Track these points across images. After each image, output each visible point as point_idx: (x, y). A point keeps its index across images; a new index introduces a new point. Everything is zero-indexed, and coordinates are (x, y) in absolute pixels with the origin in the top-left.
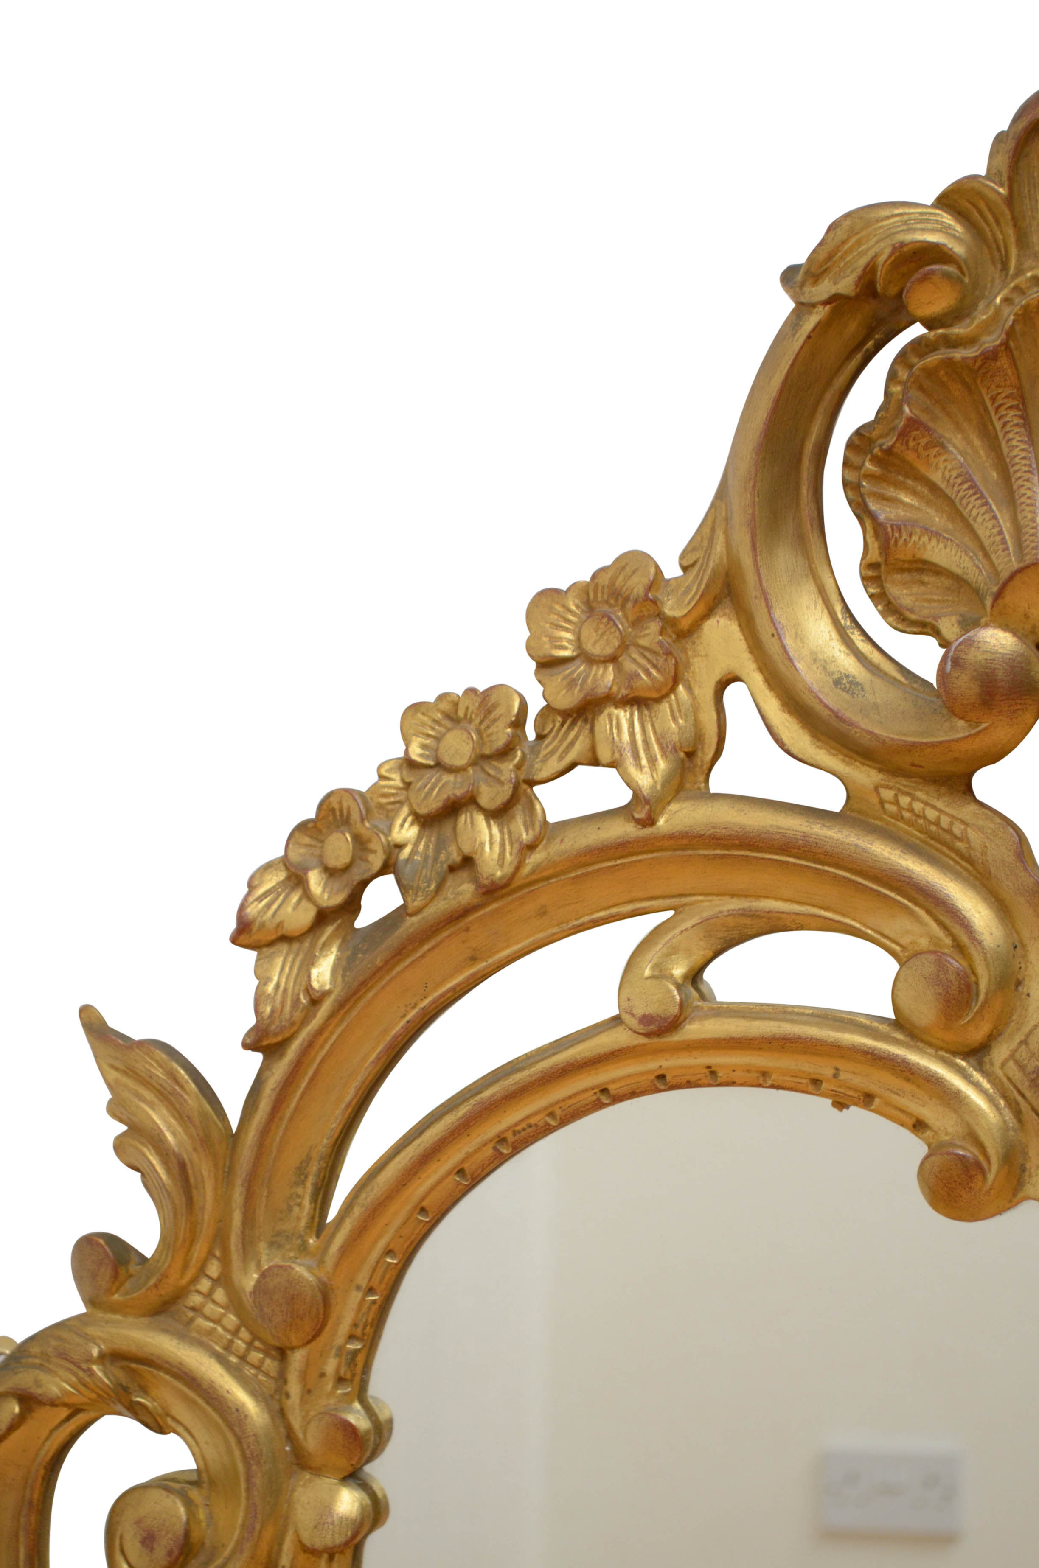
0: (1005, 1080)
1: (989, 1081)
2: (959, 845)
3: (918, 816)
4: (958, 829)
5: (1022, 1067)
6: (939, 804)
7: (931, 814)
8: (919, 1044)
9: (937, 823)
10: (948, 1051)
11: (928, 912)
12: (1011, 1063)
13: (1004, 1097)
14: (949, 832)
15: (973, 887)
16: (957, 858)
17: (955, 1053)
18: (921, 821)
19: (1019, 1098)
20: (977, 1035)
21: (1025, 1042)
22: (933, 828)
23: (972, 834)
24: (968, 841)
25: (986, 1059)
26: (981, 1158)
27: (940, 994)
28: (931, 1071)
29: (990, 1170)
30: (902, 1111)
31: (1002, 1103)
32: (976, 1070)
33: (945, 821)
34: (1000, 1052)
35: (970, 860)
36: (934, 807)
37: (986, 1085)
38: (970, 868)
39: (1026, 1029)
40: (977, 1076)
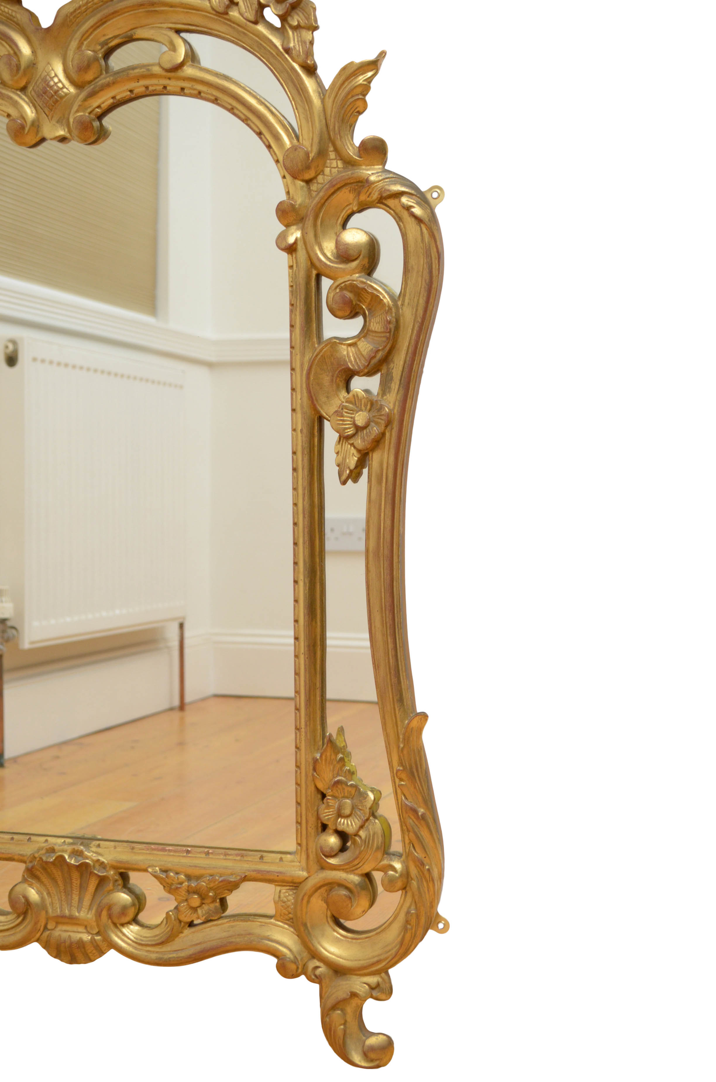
0: (31, 96)
1: (27, 98)
2: (15, 20)
3: (3, 11)
4: (14, 14)
5: (35, 91)
6: (8, 6)
7: (6, 10)
8: (7, 88)
9: (8, 13)
10: (15, 89)
11: (6, 42)
12: (32, 91)
13: (32, 103)
14: (12, 15)
15: (20, 34)
16: (15, 25)
17: (17, 90)
18: (4, 13)
19: (35, 102)
20: (22, 84)
21: (36, 83)
22: (8, 15)
23: (18, 16)
24: (17, 18)
25: (26, 92)
26: (24, 123)
27: (8, 68)
28: (8, 95)
29: (27, 126)
30: (3, 111)
31: (31, 105)
32: (23, 95)
33: (10, 11)
34: (30, 89)
35: (18, 24)
36: (7, 8)
37: (26, 99)
38: (19, 28)
39: (37, 78)
40: (24, 97)
